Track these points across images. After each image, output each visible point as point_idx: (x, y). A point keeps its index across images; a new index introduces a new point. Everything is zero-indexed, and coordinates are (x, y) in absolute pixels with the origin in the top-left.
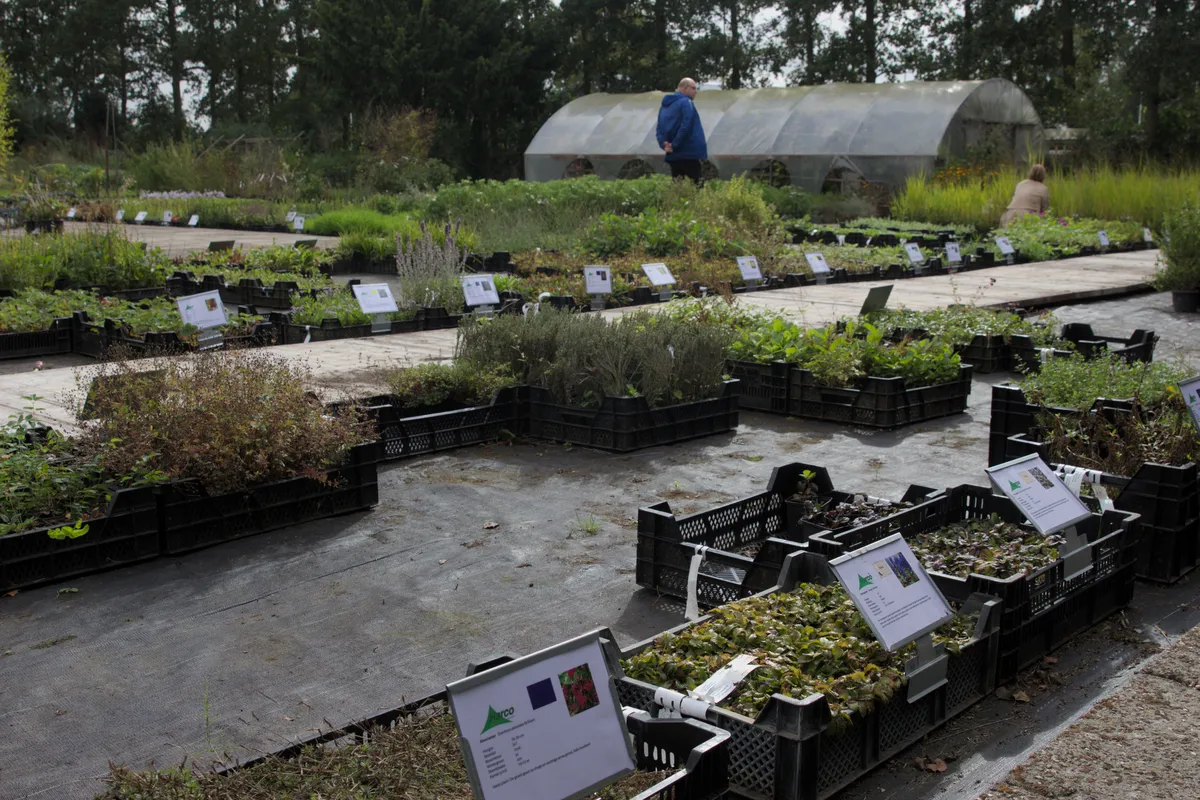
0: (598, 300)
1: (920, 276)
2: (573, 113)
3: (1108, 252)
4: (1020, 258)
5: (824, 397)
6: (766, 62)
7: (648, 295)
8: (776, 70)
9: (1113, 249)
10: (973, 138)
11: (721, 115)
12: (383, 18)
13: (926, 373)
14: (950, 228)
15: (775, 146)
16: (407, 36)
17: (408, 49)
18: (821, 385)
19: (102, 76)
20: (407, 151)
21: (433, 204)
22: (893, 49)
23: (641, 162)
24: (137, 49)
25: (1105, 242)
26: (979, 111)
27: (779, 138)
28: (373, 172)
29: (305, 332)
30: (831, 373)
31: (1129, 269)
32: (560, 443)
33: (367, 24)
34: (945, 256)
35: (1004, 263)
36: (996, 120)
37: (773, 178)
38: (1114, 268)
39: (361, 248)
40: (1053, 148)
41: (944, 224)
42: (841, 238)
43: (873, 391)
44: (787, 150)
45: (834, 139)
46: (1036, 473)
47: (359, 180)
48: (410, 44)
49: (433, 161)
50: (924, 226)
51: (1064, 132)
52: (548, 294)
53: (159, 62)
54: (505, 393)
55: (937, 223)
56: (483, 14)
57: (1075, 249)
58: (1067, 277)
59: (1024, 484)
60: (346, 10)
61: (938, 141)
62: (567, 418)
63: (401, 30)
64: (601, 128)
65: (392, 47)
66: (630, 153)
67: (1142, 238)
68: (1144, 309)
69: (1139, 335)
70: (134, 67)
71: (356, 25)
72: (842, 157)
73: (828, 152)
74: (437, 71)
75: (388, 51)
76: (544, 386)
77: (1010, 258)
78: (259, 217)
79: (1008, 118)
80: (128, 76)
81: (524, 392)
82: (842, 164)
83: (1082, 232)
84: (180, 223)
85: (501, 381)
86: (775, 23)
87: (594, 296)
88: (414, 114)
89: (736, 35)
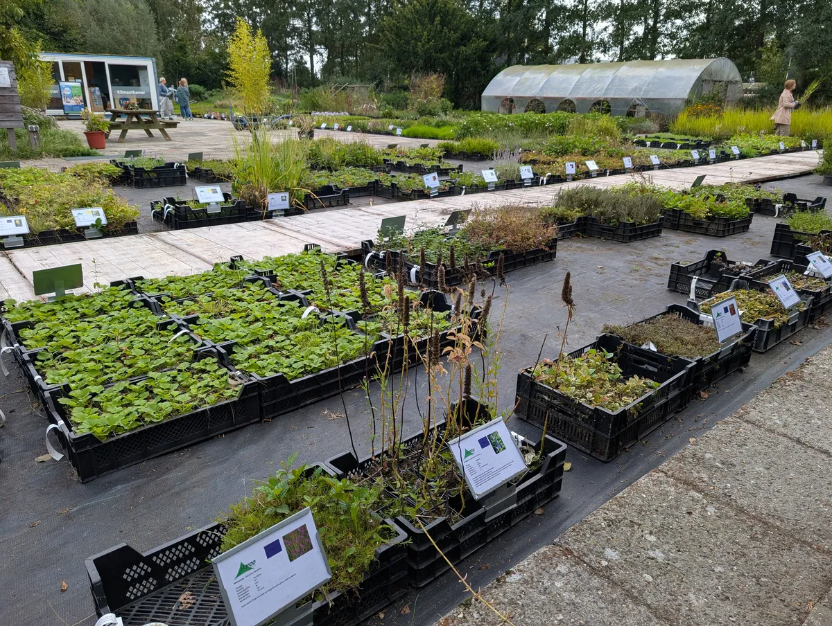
0: (570, 177)
1: (697, 165)
2: (506, 75)
3: (783, 153)
4: (743, 156)
5: (695, 223)
6: (599, 48)
7: (588, 175)
8: (604, 51)
9: (786, 151)
10: (706, 91)
11: (579, 77)
12: (416, 27)
13: (735, 215)
14: (700, 138)
15: (604, 94)
16: (428, 36)
17: (428, 42)
18: (694, 219)
19: (277, 52)
20: (431, 95)
21: (464, 125)
22: (666, 41)
23: (538, 100)
24: (293, 39)
25: (782, 147)
26: (711, 75)
27: (607, 89)
28: (416, 105)
29: (462, 189)
30: (699, 214)
31: (798, 162)
32: (600, 238)
33: (408, 30)
34: (708, 155)
35: (734, 159)
36: (720, 79)
37: (602, 109)
38: (790, 162)
39: (448, 148)
40: (746, 93)
41: (697, 136)
42: (648, 143)
43: (717, 222)
44: (610, 95)
45: (635, 89)
46: (820, 257)
47: (410, 107)
48: (429, 40)
49: (443, 99)
50: (686, 137)
51: (752, 85)
52: (550, 174)
53: (303, 45)
54: (580, 219)
55: (692, 135)
56: (463, 25)
57: (768, 151)
58: (769, 167)
59: (817, 261)
60: (399, 22)
61: (688, 91)
62: (603, 229)
63: (425, 33)
64: (519, 83)
65: (421, 41)
66: (532, 96)
67: (800, 145)
68: (810, 184)
69: (819, 199)
70: (292, 47)
71: (403, 30)
72: (638, 99)
73: (631, 96)
74: (441, 54)
75: (419, 43)
76: (593, 217)
77: (737, 156)
78: (379, 128)
79: (725, 78)
80: (289, 53)
81: (585, 218)
82: (638, 102)
83: (769, 142)
84: (343, 129)
85: (579, 215)
86: (605, 29)
87: (568, 175)
88: (435, 76)
89: (585, 34)
